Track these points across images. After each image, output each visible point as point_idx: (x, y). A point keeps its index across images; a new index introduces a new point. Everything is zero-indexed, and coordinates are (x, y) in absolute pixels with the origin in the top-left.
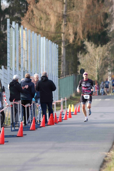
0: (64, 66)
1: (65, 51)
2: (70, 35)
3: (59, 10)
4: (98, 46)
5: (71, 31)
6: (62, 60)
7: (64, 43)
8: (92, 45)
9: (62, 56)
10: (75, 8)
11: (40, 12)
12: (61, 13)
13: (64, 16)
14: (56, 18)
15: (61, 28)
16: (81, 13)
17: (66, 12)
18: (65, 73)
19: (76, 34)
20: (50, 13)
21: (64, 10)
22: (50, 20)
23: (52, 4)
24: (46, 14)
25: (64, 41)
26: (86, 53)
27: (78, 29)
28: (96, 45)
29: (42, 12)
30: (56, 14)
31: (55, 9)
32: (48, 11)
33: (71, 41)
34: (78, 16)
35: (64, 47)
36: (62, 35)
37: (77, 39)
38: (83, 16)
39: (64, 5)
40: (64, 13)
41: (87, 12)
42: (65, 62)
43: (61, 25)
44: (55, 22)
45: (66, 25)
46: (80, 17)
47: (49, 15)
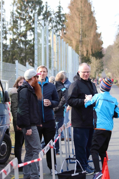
2: (84, 51)
3: (78, 38)
4: (97, 59)
5: (85, 50)
8: (94, 59)
10: (86, 37)
11: (67, 39)
12: (79, 39)
13: (80, 41)
14: (76, 42)
15: (78, 48)
16: (90, 39)
17: (81, 39)
19: (87, 51)
20: (72, 39)
21: (80, 38)
22: (72, 43)
23: (73, 34)
24: (70, 40)
26: (91, 63)
27: (89, 48)
28: (96, 59)
29: (68, 39)
30: (76, 40)
31: (75, 37)
32: (72, 38)
33: (85, 55)
34: (88, 41)
36: (79, 52)
37: (88, 54)
38: (92, 41)
39: (81, 36)
40: (80, 40)
41: (94, 39)
43: (78, 47)
44: (75, 45)
45: (82, 46)
46: (89, 41)
47: (72, 41)
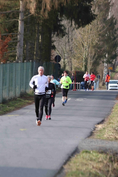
0: (21, 48)
1: (23, 27)
2: (30, 2)
6: (19, 39)
7: (23, 14)
9: (18, 33)
18: (22, 58)
25: (23, 12)
35: (22, 20)
36: (21, 2)
42: (22, 42)
